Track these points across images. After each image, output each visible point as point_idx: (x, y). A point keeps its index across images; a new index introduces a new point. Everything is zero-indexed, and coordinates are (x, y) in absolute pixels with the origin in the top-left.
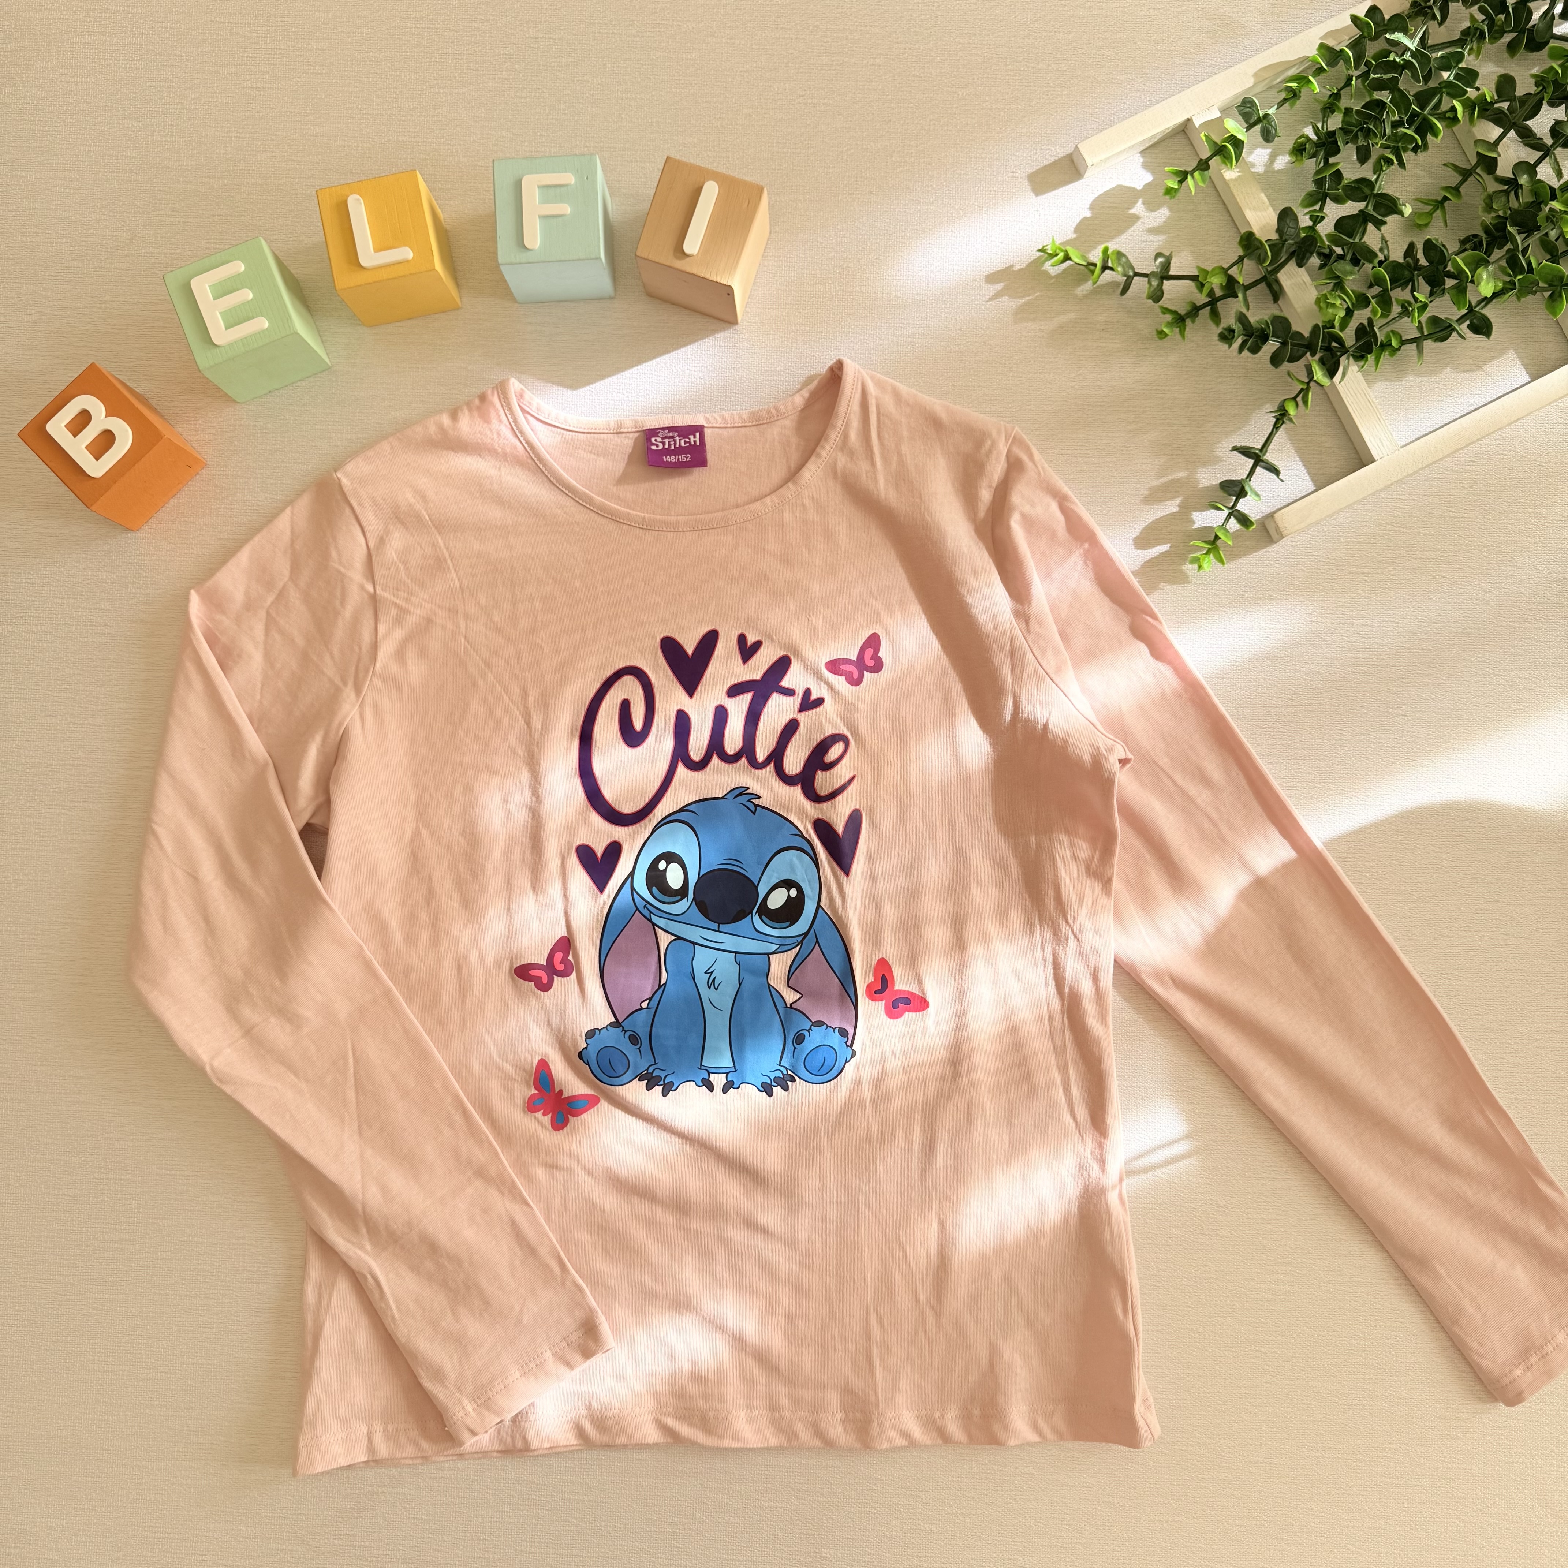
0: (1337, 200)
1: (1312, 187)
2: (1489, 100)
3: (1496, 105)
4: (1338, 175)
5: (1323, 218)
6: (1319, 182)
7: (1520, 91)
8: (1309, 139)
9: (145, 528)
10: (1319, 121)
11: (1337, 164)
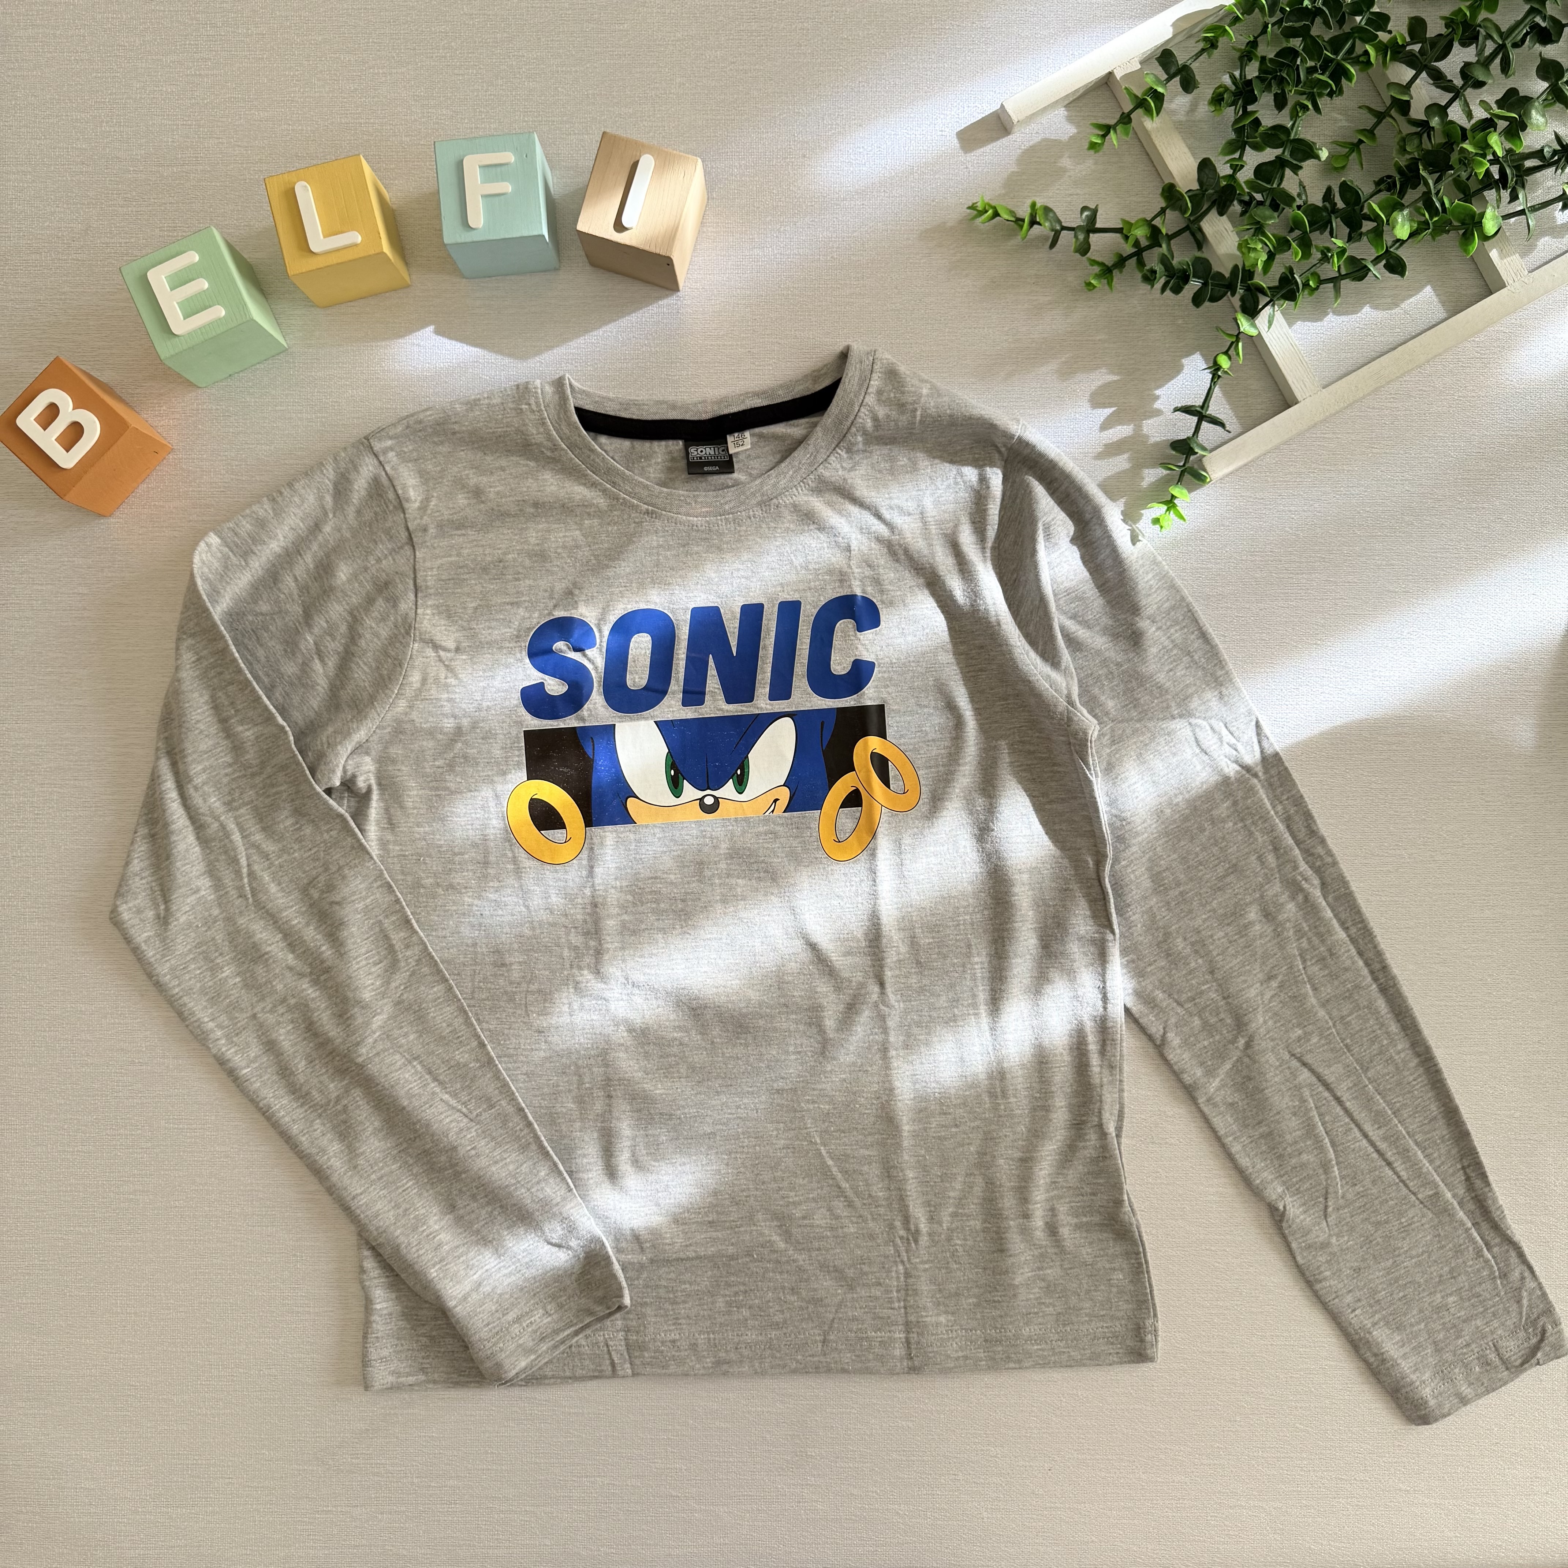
0: (1257, 147)
1: (1233, 136)
2: (1400, 43)
3: (1408, 48)
4: (1257, 122)
5: (1242, 166)
6: (1239, 131)
7: (1431, 33)
8: (1227, 89)
9: (117, 513)
10: (1236, 69)
11: (1255, 112)
